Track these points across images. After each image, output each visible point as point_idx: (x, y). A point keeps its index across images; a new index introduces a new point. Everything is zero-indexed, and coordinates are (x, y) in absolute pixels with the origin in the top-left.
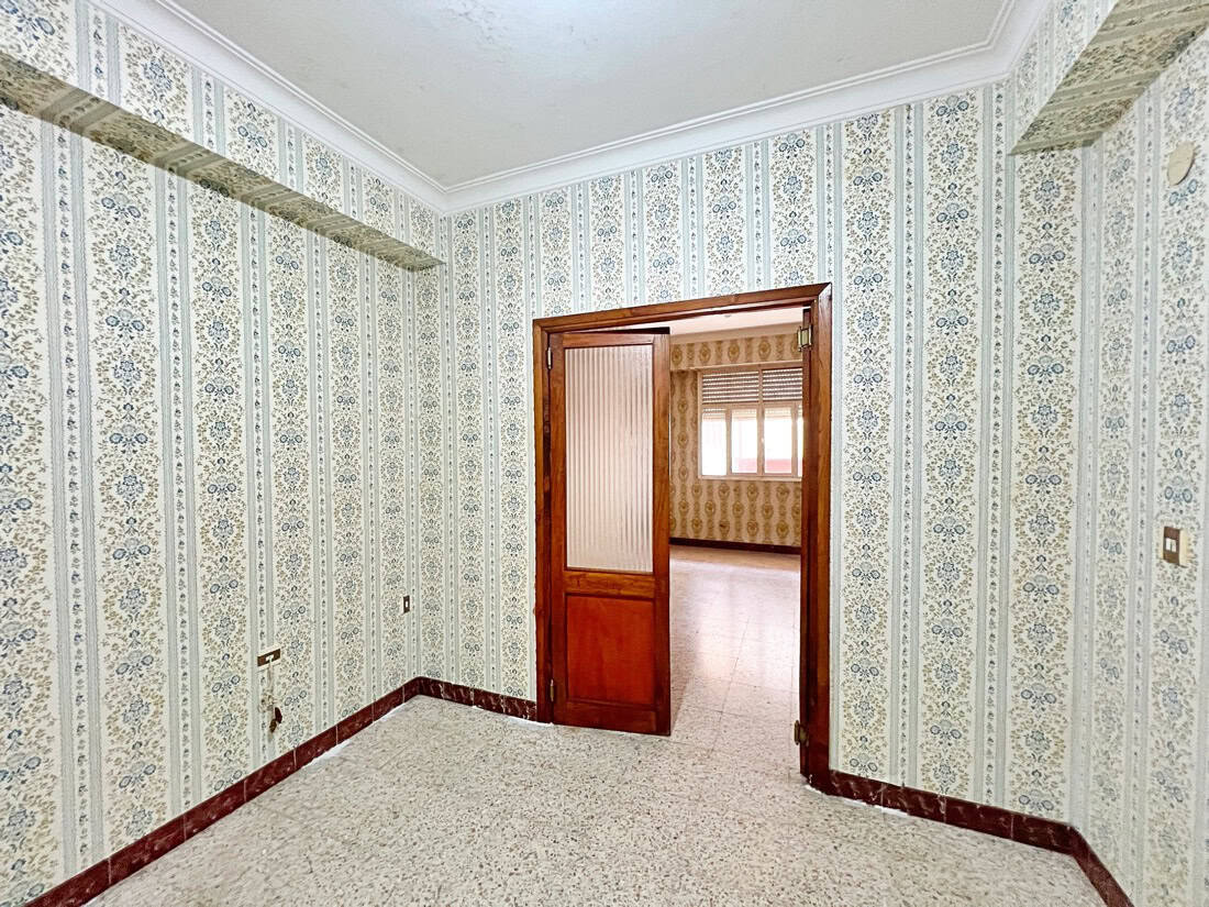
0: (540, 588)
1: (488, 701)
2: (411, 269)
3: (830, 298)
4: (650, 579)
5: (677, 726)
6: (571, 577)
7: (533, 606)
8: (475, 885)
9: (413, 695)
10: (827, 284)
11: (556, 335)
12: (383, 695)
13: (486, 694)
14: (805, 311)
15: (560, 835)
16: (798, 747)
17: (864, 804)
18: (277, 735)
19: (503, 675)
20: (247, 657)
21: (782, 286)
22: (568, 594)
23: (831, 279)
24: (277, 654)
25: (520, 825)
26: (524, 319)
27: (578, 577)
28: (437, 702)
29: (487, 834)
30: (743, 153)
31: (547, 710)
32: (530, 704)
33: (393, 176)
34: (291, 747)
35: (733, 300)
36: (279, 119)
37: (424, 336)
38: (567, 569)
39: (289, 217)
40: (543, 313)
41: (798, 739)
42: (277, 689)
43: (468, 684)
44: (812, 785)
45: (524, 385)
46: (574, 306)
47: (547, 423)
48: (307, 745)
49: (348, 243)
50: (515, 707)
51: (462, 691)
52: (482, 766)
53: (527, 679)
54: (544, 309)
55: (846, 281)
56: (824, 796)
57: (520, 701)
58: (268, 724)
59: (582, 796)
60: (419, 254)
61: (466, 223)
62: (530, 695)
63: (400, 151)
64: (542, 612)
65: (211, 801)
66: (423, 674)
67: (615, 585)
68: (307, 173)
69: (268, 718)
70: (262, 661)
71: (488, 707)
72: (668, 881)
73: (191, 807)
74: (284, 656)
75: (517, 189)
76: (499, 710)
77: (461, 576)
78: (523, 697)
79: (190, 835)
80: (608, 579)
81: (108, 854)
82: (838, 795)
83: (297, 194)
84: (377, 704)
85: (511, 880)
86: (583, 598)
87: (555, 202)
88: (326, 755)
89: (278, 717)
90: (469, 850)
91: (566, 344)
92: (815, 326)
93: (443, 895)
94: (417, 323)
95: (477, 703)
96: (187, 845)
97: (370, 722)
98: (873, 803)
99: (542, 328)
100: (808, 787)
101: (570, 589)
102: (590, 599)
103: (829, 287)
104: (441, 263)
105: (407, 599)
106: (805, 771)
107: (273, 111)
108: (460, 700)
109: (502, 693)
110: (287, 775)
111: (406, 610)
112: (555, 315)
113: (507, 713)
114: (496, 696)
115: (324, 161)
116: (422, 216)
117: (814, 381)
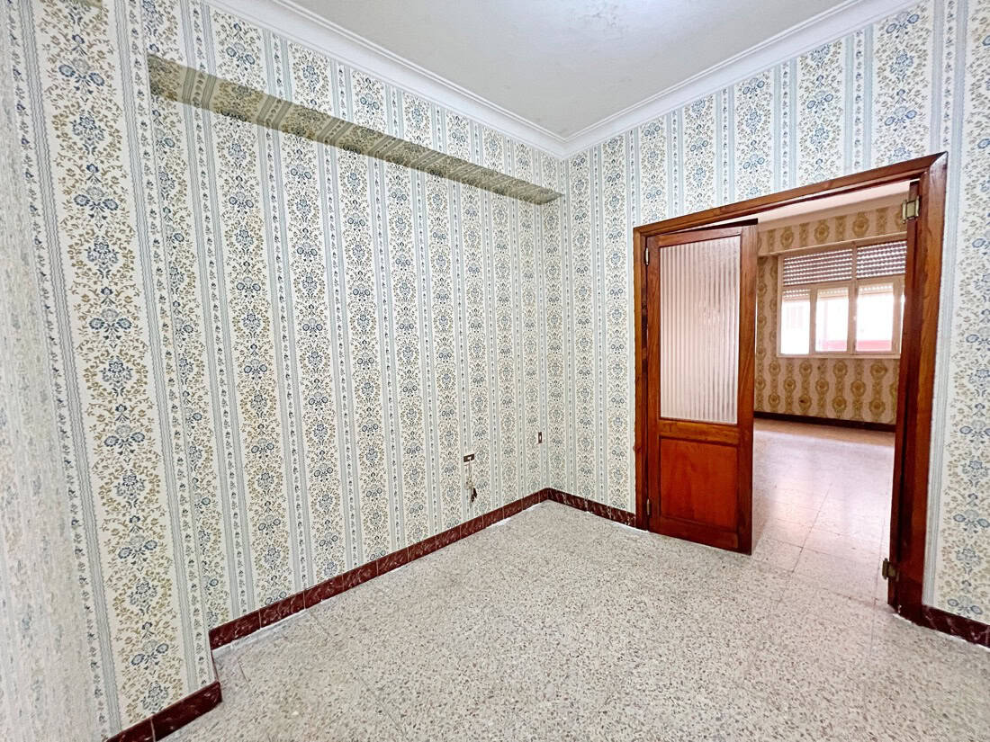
0: (640, 432)
1: (598, 510)
2: (539, 204)
3: (945, 167)
4: (736, 429)
5: (756, 550)
6: (665, 425)
7: (633, 445)
8: (605, 609)
9: (545, 499)
10: (940, 154)
11: (653, 238)
12: (528, 495)
13: (597, 504)
14: (912, 184)
15: (662, 597)
16: (887, 581)
17: (965, 641)
18: (474, 505)
19: (609, 492)
20: (459, 456)
21: (885, 164)
22: (661, 437)
23: (948, 148)
24: (473, 456)
25: (632, 586)
26: (626, 228)
27: (671, 425)
28: (561, 505)
29: (609, 584)
30: (843, 46)
31: (644, 519)
32: (631, 515)
33: (531, 139)
34: (480, 514)
35: (826, 186)
36: (471, 121)
37: (549, 251)
38: (661, 418)
39: (471, 182)
40: (642, 221)
41: (886, 574)
42: (474, 477)
43: (583, 496)
44: (900, 614)
45: (626, 279)
46: (668, 213)
47: (644, 307)
48: (489, 515)
49: (502, 193)
50: (620, 516)
51: (579, 500)
52: (599, 547)
53: (628, 497)
54: (643, 218)
55: (966, 147)
56: (915, 625)
57: (623, 512)
58: (470, 497)
59: (677, 578)
60: (547, 191)
61: (580, 162)
62: (631, 508)
63: (538, 121)
64: (640, 449)
65: (447, 532)
66: (551, 486)
67: (703, 433)
68: (485, 152)
69: (469, 494)
70: (466, 459)
71: (599, 514)
72: (753, 643)
73: (438, 533)
74: (476, 458)
75: (620, 128)
76: (606, 516)
77: (577, 420)
78: (625, 510)
79: (438, 548)
80: (696, 428)
81: (407, 546)
82: (932, 628)
83: (481, 167)
84: (525, 499)
85: (629, 613)
86: (675, 441)
87: (652, 131)
88: (498, 523)
89: (475, 494)
90: (598, 591)
91: (660, 243)
92: (923, 199)
93: (585, 610)
94: (544, 241)
95: (591, 510)
96: (438, 552)
97: (520, 511)
98: (975, 642)
99: (641, 233)
100: (897, 616)
101: (663, 434)
102: (681, 442)
103: (944, 157)
104: (561, 195)
105: (540, 434)
106: (894, 601)
107: (468, 117)
108: (577, 507)
109: (608, 505)
110: (479, 530)
111: (540, 441)
112: (652, 222)
113: (612, 519)
114: (604, 506)
115: (493, 141)
116: (549, 164)
117: (921, 250)
